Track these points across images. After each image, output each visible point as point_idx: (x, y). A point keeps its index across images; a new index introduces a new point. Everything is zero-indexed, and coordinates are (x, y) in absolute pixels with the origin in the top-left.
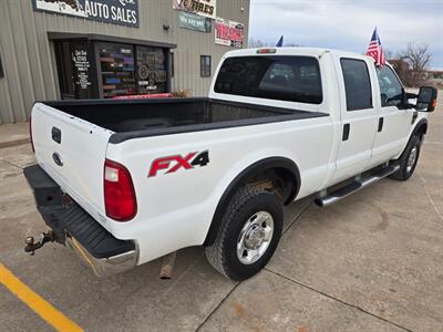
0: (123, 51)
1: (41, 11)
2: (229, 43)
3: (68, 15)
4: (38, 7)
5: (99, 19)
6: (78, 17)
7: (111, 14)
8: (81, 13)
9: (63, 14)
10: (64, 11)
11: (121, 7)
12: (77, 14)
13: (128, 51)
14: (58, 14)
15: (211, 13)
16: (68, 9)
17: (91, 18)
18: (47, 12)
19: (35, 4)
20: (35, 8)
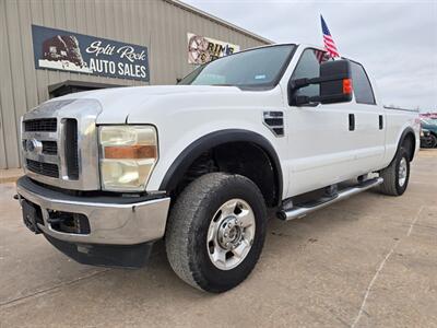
1: (44, 69)
3: (71, 72)
4: (41, 65)
5: (103, 74)
6: (81, 73)
7: (117, 69)
8: (85, 70)
9: (66, 71)
11: (129, 63)
12: (78, 69)
14: (60, 70)
16: (72, 66)
17: (95, 74)
18: (49, 69)
19: (37, 63)
20: (37, 67)
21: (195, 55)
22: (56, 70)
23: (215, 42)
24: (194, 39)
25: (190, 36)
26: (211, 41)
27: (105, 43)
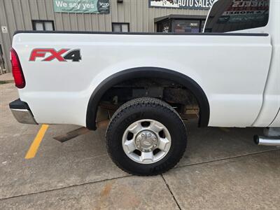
0: (192, 24)
1: (153, 7)
3: (168, 8)
4: (151, 5)
5: (185, 8)
6: (173, 8)
7: (194, 3)
8: (175, 5)
9: (164, 8)
10: (165, 6)
12: (171, 5)
13: (196, 24)
14: (162, 7)
16: (168, 4)
17: (181, 8)
18: (156, 7)
19: (150, 3)
20: (150, 7)
22: (158, 7)
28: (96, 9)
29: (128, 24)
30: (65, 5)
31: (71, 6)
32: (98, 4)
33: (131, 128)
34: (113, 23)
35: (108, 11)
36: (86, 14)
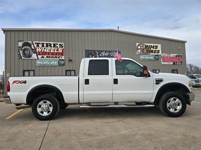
2: (172, 63)
15: (159, 53)
21: (139, 51)
23: (148, 45)
24: (139, 45)
25: (137, 44)
26: (147, 44)
27: (106, 52)
28: (58, 64)
29: (75, 70)
30: (42, 63)
31: (45, 63)
32: (59, 62)
33: (40, 104)
34: (66, 71)
35: (64, 65)
36: (52, 66)
